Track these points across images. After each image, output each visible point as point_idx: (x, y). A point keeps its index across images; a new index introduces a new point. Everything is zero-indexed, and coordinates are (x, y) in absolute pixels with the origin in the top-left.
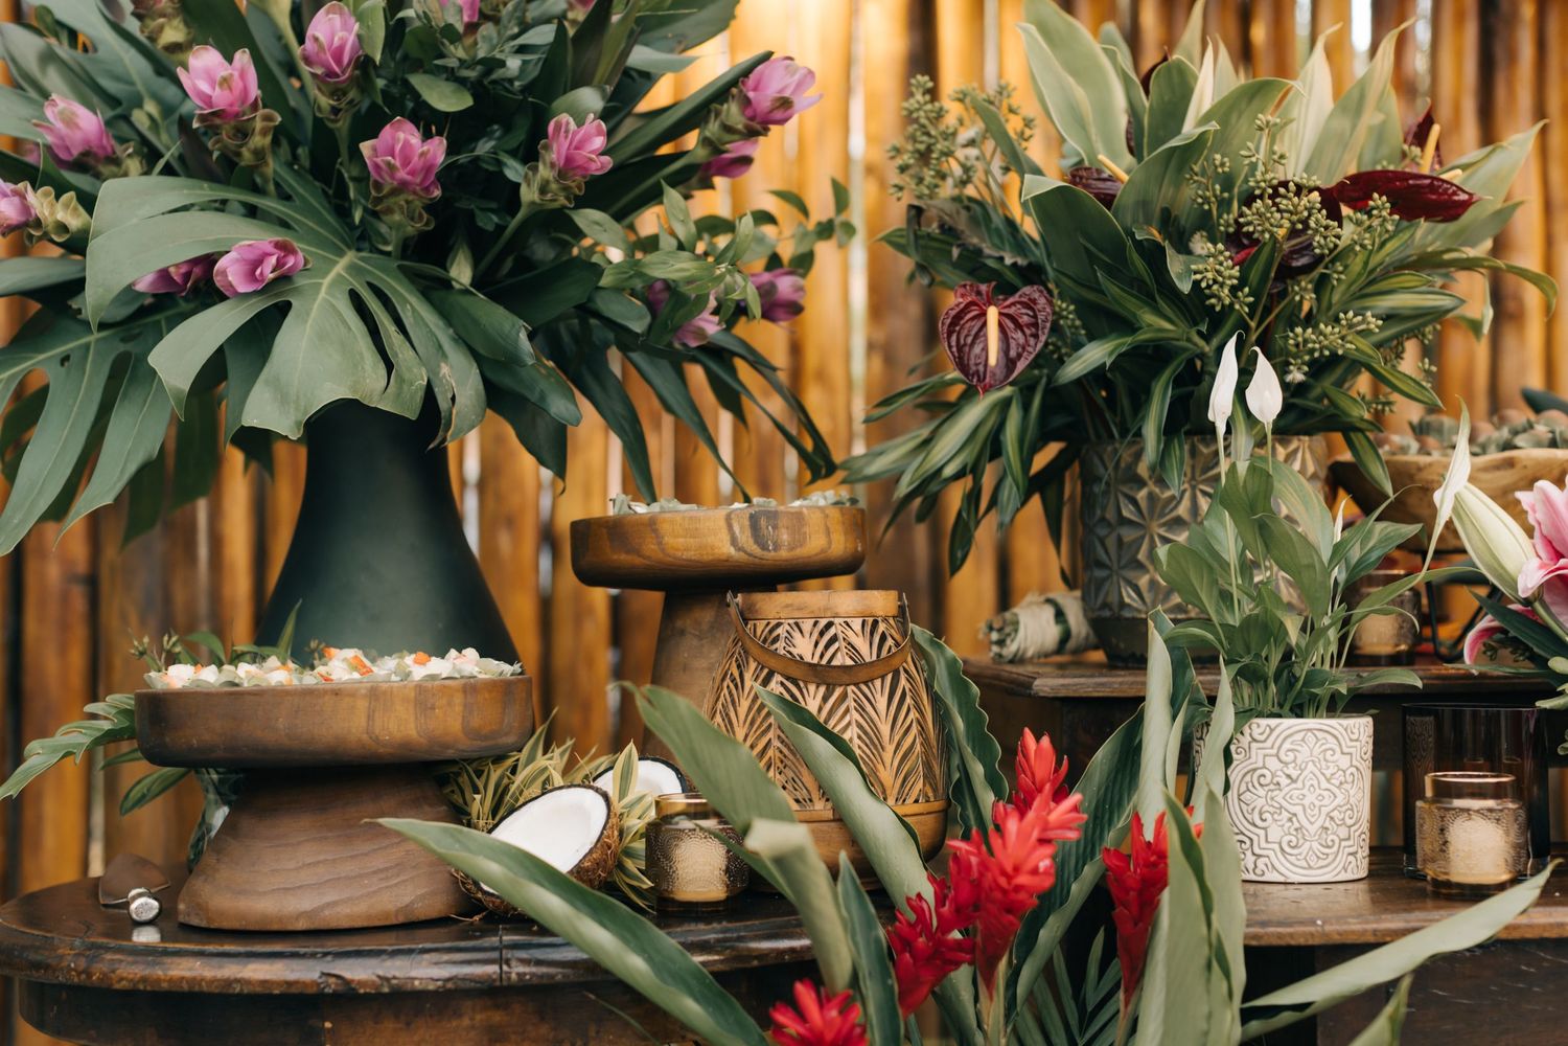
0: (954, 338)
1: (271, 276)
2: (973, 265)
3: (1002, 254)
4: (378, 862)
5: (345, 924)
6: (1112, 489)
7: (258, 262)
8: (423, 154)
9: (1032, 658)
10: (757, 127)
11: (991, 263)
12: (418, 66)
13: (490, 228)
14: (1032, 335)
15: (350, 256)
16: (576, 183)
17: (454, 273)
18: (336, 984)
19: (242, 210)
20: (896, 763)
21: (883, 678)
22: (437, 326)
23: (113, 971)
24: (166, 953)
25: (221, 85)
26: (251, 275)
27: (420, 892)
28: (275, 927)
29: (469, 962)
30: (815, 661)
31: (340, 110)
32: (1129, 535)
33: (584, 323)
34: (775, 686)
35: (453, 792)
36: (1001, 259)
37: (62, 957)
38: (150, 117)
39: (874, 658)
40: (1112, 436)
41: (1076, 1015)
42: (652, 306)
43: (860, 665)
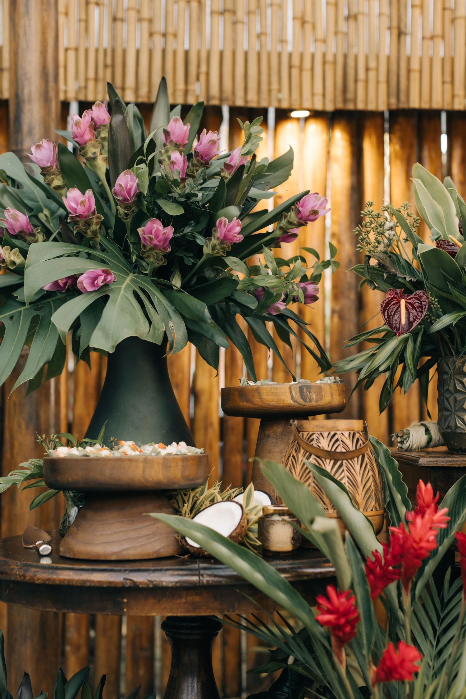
0: (386, 312)
1: (102, 284)
2: (393, 281)
3: (405, 276)
4: (145, 532)
5: (132, 558)
6: (452, 377)
7: (96, 278)
8: (164, 233)
9: (415, 449)
10: (303, 222)
11: (400, 280)
12: (160, 196)
13: (190, 264)
14: (420, 311)
15: (131, 276)
16: (228, 246)
17: (173, 282)
18: (130, 583)
19: (87, 256)
20: (363, 494)
21: (358, 457)
22: (168, 305)
23: (35, 576)
24: (57, 569)
25: (81, 204)
26: (93, 284)
27: (162, 545)
28: (102, 558)
29: (186, 575)
30: (329, 449)
31: (128, 215)
32: (459, 397)
33: (227, 304)
34: (312, 460)
35: (174, 502)
36: (405, 278)
37: (13, 569)
38: (46, 216)
39: (354, 449)
40: (452, 355)
41: (440, 604)
42: (257, 297)
43: (348, 452)
